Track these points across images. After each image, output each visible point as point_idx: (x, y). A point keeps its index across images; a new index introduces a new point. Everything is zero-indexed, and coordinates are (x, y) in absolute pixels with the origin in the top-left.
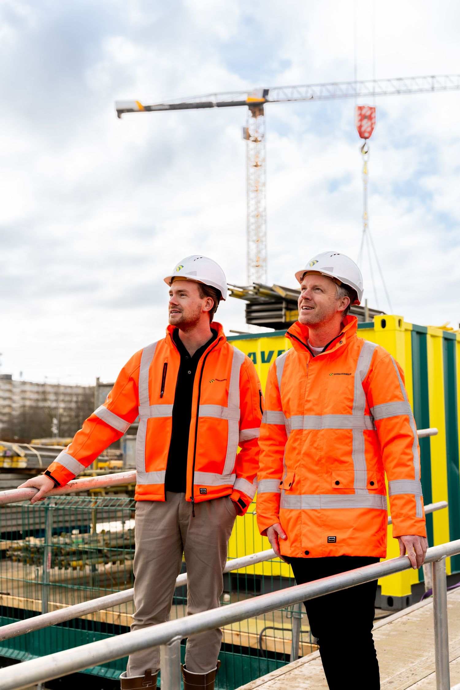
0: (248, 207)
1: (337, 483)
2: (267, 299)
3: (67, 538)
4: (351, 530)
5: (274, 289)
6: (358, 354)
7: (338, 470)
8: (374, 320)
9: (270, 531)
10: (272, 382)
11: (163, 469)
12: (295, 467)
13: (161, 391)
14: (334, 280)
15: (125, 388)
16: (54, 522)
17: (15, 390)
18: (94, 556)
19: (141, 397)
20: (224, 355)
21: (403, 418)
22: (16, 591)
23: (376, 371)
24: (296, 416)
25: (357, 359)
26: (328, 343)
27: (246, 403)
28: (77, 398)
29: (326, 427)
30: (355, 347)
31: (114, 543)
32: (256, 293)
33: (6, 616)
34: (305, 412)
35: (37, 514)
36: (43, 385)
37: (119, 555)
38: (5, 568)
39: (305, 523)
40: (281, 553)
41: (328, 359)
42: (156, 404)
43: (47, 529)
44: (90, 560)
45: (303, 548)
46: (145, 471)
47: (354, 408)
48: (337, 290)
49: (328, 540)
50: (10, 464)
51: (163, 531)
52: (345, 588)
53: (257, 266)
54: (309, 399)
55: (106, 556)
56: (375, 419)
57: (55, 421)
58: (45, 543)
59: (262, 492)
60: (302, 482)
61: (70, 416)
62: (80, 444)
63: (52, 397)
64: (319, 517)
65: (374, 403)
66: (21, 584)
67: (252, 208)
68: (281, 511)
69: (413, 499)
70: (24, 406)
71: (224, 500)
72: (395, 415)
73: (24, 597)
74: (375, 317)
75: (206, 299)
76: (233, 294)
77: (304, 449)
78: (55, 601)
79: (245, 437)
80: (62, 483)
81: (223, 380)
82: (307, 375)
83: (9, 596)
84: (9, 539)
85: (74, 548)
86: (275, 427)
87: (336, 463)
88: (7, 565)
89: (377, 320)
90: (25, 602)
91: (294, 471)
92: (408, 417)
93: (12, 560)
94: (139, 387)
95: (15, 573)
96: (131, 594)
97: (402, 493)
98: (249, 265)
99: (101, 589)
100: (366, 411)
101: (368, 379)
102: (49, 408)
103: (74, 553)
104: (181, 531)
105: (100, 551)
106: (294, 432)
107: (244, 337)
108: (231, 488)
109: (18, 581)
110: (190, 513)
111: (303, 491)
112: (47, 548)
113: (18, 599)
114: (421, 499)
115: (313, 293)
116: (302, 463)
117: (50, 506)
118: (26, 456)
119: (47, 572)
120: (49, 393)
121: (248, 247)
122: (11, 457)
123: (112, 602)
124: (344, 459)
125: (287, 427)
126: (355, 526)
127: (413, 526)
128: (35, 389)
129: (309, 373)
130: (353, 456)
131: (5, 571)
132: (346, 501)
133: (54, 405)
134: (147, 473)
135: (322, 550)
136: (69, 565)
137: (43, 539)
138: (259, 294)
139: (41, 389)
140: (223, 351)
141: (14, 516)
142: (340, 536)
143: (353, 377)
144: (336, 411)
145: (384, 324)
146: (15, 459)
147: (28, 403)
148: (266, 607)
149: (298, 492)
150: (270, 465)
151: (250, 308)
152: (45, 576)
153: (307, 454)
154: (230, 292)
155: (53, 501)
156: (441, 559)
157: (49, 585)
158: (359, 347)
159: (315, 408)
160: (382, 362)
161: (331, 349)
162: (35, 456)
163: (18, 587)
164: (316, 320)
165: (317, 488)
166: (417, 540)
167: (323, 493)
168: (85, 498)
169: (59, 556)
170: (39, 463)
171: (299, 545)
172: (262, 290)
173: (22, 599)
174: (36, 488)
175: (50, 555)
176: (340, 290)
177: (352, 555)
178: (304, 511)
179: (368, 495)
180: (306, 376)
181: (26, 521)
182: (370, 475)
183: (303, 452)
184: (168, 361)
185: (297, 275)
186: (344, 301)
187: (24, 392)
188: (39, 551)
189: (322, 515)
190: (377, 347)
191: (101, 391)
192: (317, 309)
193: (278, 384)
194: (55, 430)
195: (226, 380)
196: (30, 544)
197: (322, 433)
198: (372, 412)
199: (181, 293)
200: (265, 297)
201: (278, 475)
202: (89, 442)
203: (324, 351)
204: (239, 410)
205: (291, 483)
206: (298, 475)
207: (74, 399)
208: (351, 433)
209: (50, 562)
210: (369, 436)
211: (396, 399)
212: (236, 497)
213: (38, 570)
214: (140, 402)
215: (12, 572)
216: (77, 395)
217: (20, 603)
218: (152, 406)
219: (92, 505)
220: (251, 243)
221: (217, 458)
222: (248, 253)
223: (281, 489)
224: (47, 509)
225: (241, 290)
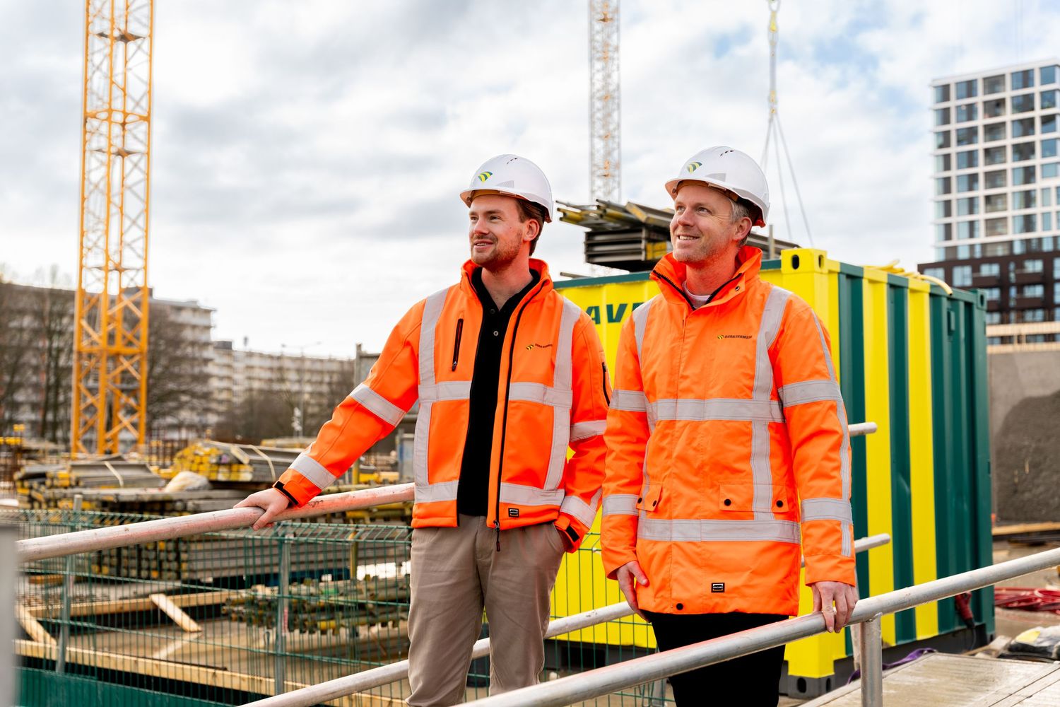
0: (592, 84)
1: (728, 502)
2: (618, 225)
3: (313, 586)
4: (747, 574)
5: (629, 209)
6: (762, 307)
7: (729, 483)
8: (781, 258)
9: (623, 573)
10: (628, 346)
11: (456, 478)
12: (663, 476)
13: (454, 362)
14: (727, 194)
15: (398, 358)
16: (293, 563)
17: (236, 365)
18: (352, 613)
19: (422, 370)
20: (549, 308)
21: (828, 405)
22: (235, 665)
23: (788, 332)
24: (666, 400)
25: (761, 315)
26: (716, 289)
27: (582, 382)
28: (331, 377)
29: (712, 418)
30: (758, 296)
31: (382, 594)
32: (601, 216)
33: (221, 701)
34: (679, 394)
35: (267, 552)
36: (279, 358)
37: (391, 612)
38: (219, 630)
39: (677, 563)
40: (640, 607)
41: (715, 313)
42: (444, 381)
43: (282, 571)
44: (347, 620)
45: (674, 599)
46: (428, 483)
47: (755, 388)
48: (732, 209)
49: (712, 588)
50: (227, 475)
51: (452, 573)
52: (726, 660)
53: (605, 176)
54: (686, 373)
55: (371, 614)
56: (785, 405)
57: (297, 412)
58: (279, 593)
59: (609, 513)
60: (673, 500)
61: (320, 405)
62: (328, 443)
63: (292, 376)
64: (699, 554)
65: (784, 382)
66: (244, 655)
67: (598, 85)
68: (638, 541)
69: (838, 528)
70: (250, 390)
71: (545, 528)
72: (816, 400)
73: (248, 674)
74: (782, 251)
75: (527, 222)
76: (566, 218)
77: (677, 450)
78: (294, 680)
79: (581, 433)
80: (301, 500)
81: (547, 346)
82: (683, 337)
83: (225, 672)
84: (225, 586)
85: (323, 600)
86: (632, 416)
87: (727, 473)
88: (222, 627)
89: (786, 256)
90: (250, 681)
91: (661, 482)
92: (835, 404)
93: (231, 619)
94: (420, 356)
95: (235, 639)
96: (405, 668)
97: (822, 518)
98: (592, 173)
99: (362, 662)
100: (772, 394)
101: (776, 346)
102: (288, 392)
103: (323, 609)
104: (480, 574)
105: (362, 606)
106: (662, 423)
107: (578, 282)
108: (557, 510)
109: (239, 649)
110: (494, 547)
111: (675, 514)
112: (283, 600)
113: (240, 677)
114: (850, 528)
115: (696, 215)
116: (673, 471)
117: (286, 537)
118: (251, 463)
119: (282, 637)
120: (288, 369)
121: (592, 146)
122: (229, 465)
123: (377, 680)
124: (738, 466)
125: (650, 416)
126: (753, 567)
127: (835, 567)
128: (268, 363)
129: (687, 335)
130: (752, 462)
131: (220, 636)
132: (740, 529)
133: (295, 388)
134: (431, 486)
135: (702, 603)
136: (316, 626)
137: (276, 588)
138: (605, 217)
139: (276, 364)
140: (547, 303)
141: (233, 554)
142: (730, 583)
143: (755, 342)
144: (727, 393)
145: (796, 262)
146: (235, 467)
147: (256, 385)
148: (603, 686)
149: (667, 515)
150: (623, 472)
151: (592, 240)
152: (279, 642)
153: (682, 459)
154: (561, 215)
155: (290, 530)
156: (874, 619)
157: (286, 655)
158: (763, 295)
159: (695, 388)
160: (800, 319)
161: (721, 298)
162: (266, 463)
163: (239, 660)
164: (701, 256)
165: (696, 509)
166: (840, 589)
167: (705, 517)
168: (338, 526)
169: (300, 613)
170: (271, 475)
171: (667, 595)
172: (609, 211)
173: (246, 676)
174: (260, 508)
175: (286, 610)
176: (737, 209)
177: (749, 612)
178: (676, 544)
179: (774, 522)
180: (681, 339)
181: (251, 562)
182: (777, 492)
183: (675, 454)
184: (463, 316)
185: (668, 186)
186: (742, 224)
187: (250, 367)
188: (271, 605)
189: (704, 550)
190: (791, 296)
191: (363, 365)
192: (703, 239)
193: (636, 350)
194: (297, 426)
195: (551, 345)
196: (256, 595)
197: (706, 425)
198: (781, 395)
199: (491, 216)
200: (615, 222)
201: (635, 489)
202: (342, 439)
203: (709, 301)
204: (572, 392)
205: (655, 502)
206: (668, 490)
207: (327, 379)
208: (749, 426)
209: (286, 622)
210: (777, 432)
211: (817, 376)
212: (563, 524)
213: (268, 633)
214: (421, 378)
215: (230, 637)
216: (331, 373)
217: (242, 682)
218: (440, 384)
219: (350, 538)
220: (596, 140)
221: (536, 464)
222: (592, 155)
223: (639, 509)
224: (282, 542)
225: (578, 211)
